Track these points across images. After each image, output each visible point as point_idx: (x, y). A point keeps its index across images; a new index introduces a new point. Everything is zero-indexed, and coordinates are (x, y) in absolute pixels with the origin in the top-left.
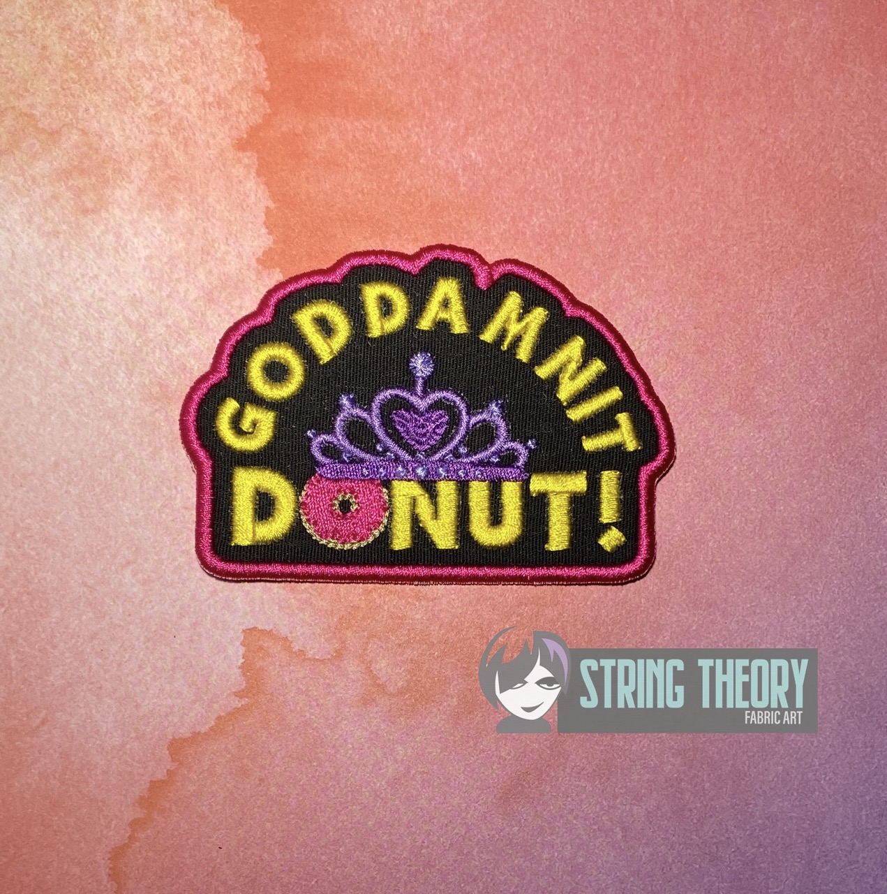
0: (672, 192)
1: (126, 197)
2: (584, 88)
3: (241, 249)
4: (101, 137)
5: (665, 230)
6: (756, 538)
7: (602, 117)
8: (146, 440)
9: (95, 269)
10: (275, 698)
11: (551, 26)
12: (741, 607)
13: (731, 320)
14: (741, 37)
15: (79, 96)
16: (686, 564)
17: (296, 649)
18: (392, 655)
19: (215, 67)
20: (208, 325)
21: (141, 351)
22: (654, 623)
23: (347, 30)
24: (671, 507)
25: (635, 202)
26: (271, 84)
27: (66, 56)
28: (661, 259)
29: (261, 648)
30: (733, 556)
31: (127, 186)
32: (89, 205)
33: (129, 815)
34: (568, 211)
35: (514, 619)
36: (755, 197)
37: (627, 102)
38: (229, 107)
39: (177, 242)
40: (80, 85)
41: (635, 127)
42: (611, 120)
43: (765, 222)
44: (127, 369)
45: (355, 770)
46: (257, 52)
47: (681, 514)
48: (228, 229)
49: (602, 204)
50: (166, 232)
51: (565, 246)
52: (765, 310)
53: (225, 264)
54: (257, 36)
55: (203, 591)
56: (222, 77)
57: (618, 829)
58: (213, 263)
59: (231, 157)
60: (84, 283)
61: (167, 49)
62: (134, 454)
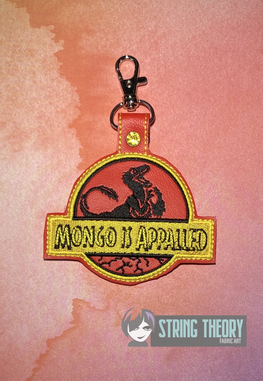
0: (226, 139)
1: (30, 146)
2: (193, 103)
3: (71, 163)
4: (20, 124)
5: (223, 153)
6: (258, 263)
7: (200, 113)
8: (37, 232)
9: (19, 171)
10: (84, 324)
11: (181, 81)
12: (253, 289)
13: (248, 185)
14: (250, 84)
15: (13, 110)
16: (233, 273)
17: (92, 306)
18: (126, 308)
19: (61, 99)
20: (59, 191)
21: (35, 200)
22: (221, 295)
23: (108, 85)
24: (227, 253)
25: (212, 144)
26: (81, 104)
27: (8, 96)
28: (222, 164)
29: (79, 306)
30: (250, 270)
31: (30, 141)
32: (17, 149)
33: (32, 367)
34: (188, 147)
35: (171, 294)
36: (256, 141)
37: (209, 108)
38: (66, 113)
39: (48, 161)
40: (13, 106)
41: (212, 117)
42: (203, 114)
43: (260, 149)
44: (30, 206)
45: (113, 349)
46: (76, 93)
47: (231, 255)
48: (66, 156)
49: (200, 144)
50: (44, 158)
51: (187, 160)
52: (260, 181)
53: (65, 169)
54: (76, 87)
55: (58, 286)
56: (63, 102)
57: (209, 370)
58: (61, 169)
59: (67, 131)
60: (15, 177)
61: (44, 93)
62: (33, 237)
